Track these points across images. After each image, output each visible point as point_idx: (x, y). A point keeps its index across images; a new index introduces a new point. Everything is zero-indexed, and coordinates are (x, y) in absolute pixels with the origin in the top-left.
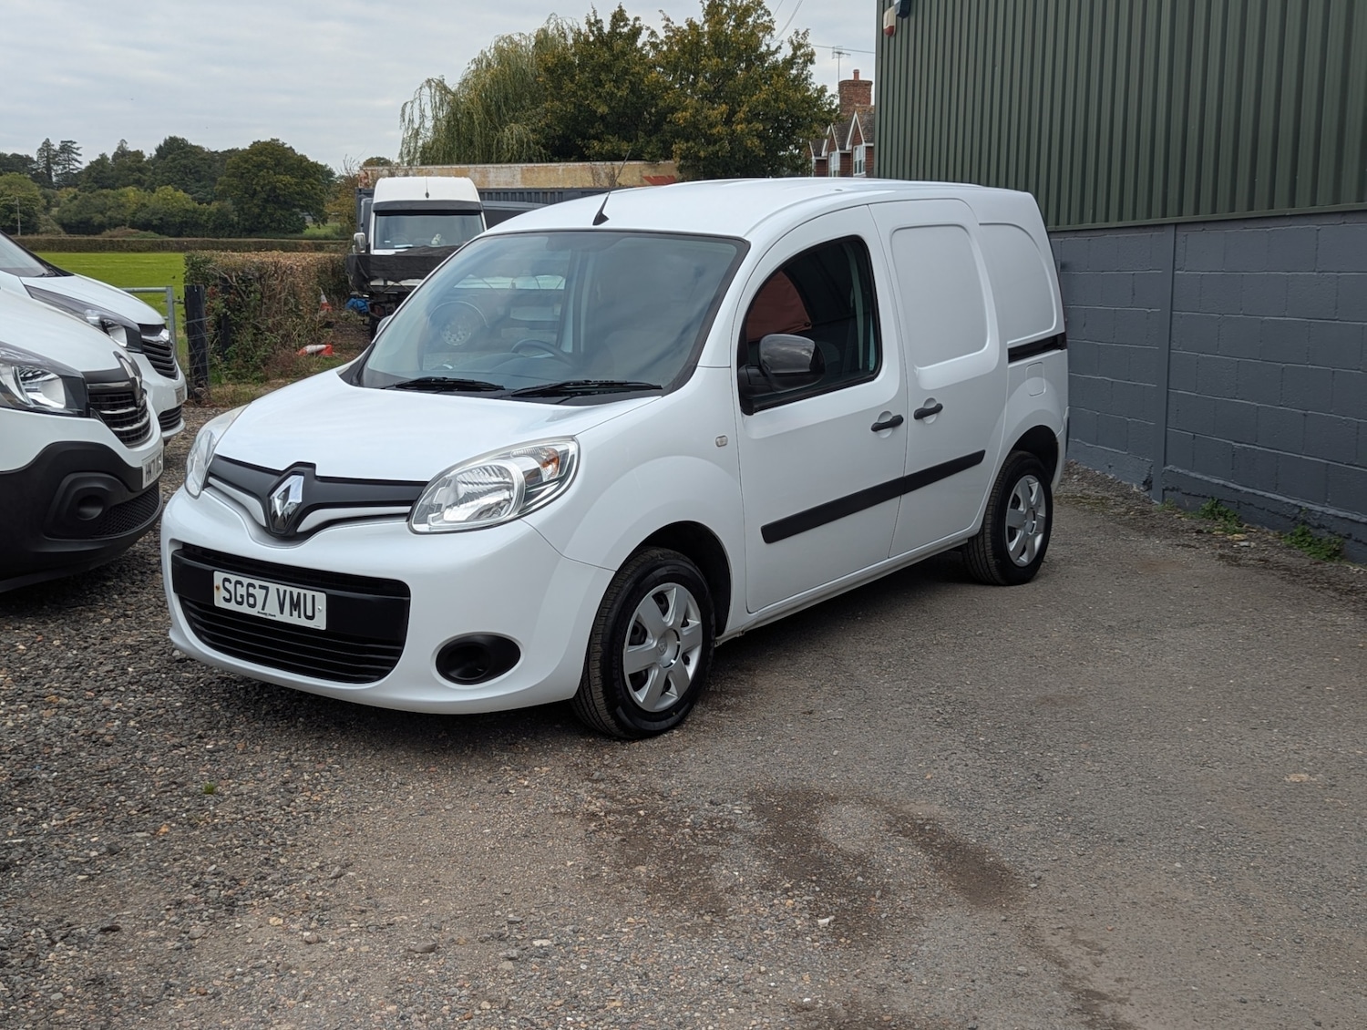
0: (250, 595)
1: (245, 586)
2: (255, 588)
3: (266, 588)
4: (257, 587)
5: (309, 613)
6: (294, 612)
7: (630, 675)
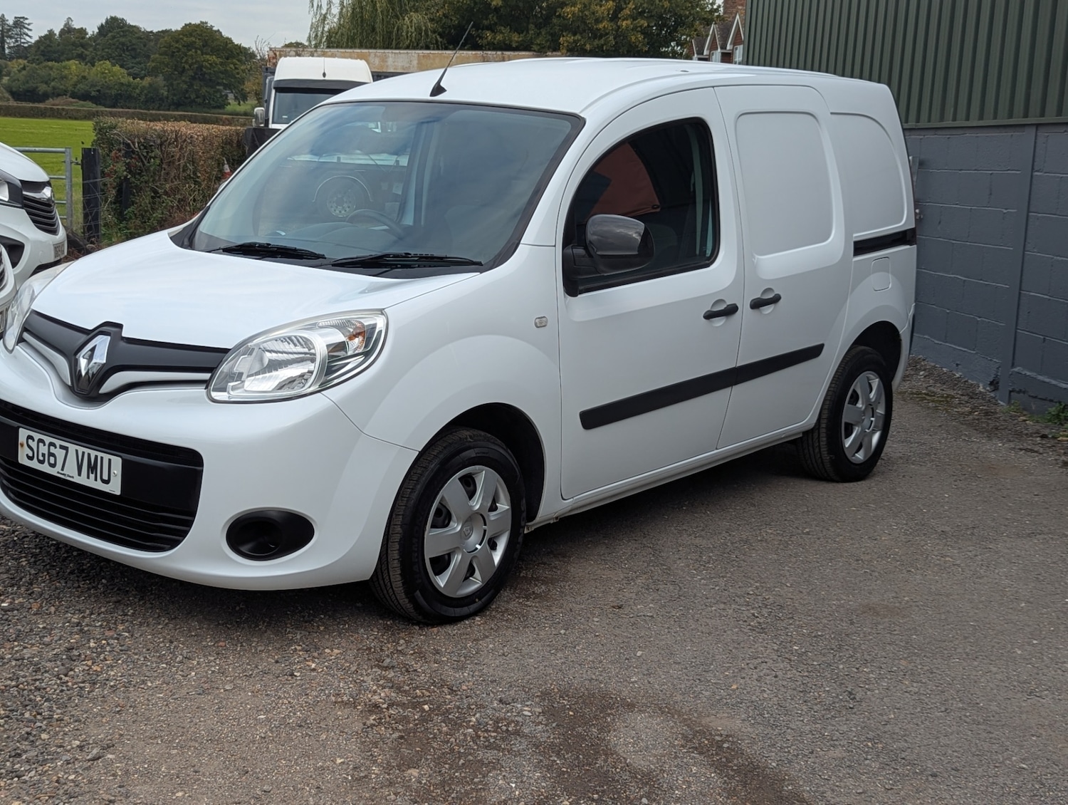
0: (51, 454)
1: (47, 444)
3: (66, 449)
4: (58, 446)
5: (105, 477)
6: (91, 475)
7: (430, 559)
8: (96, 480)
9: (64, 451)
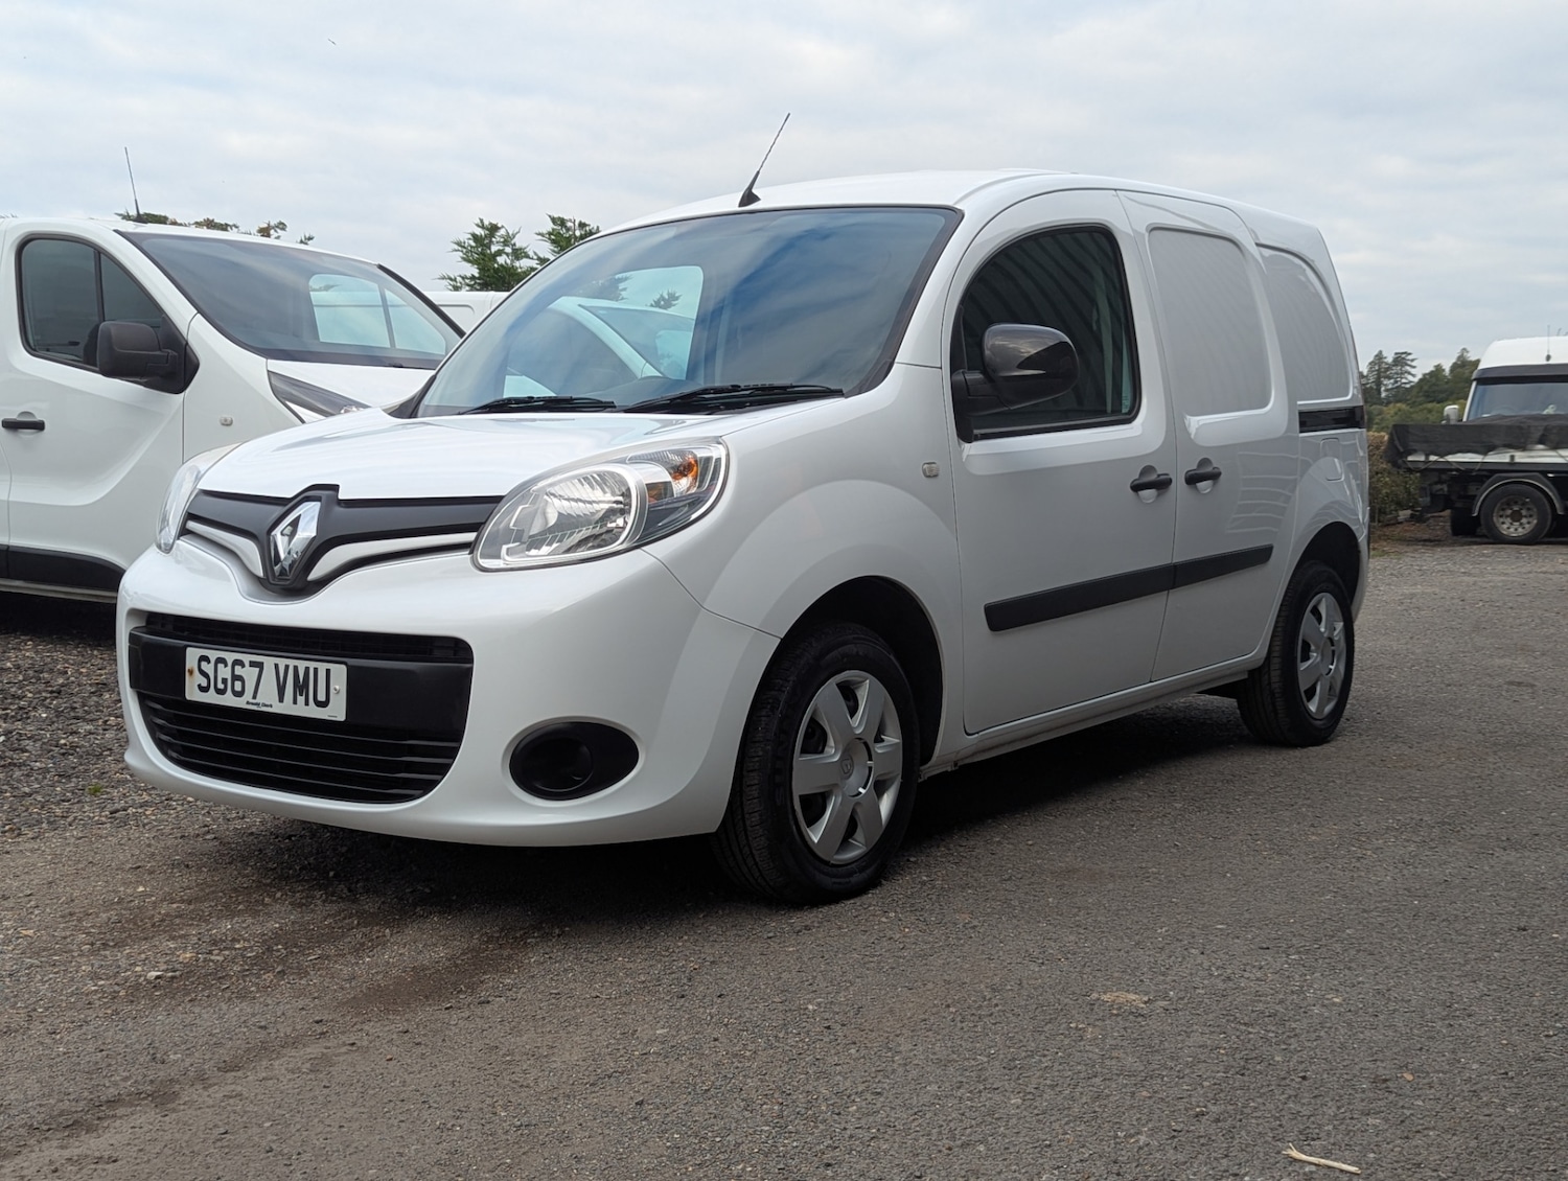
0: (235, 678)
1: (230, 664)
2: (243, 666)
3: (260, 665)
4: (247, 664)
5: (321, 697)
6: (299, 698)
7: (800, 796)
8: (307, 704)
9: (258, 669)
